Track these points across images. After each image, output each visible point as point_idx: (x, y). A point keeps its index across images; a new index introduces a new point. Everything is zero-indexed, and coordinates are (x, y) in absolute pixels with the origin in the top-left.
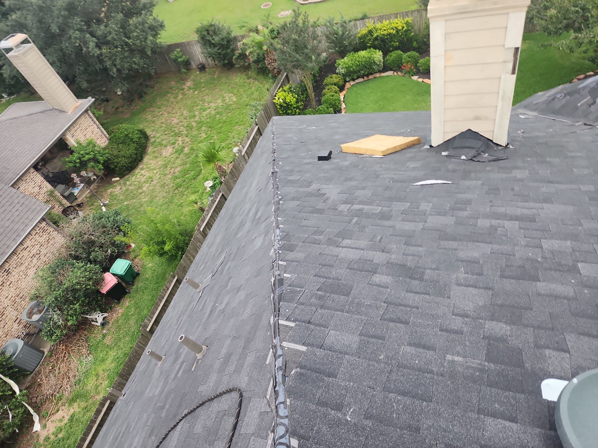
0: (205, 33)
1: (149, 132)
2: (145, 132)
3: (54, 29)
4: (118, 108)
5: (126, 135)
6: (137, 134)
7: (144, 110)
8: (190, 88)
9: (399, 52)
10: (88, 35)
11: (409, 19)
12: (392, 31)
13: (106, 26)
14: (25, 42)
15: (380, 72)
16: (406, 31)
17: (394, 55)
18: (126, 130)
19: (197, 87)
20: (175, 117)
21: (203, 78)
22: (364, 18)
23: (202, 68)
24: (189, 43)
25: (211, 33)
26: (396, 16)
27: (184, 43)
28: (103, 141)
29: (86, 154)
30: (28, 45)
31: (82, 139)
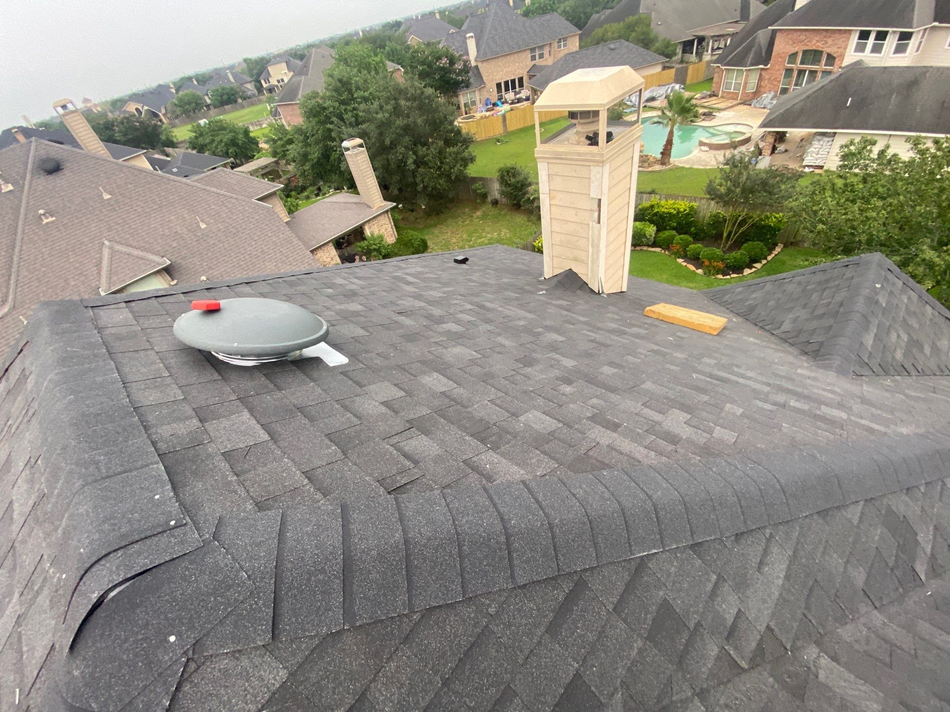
0: (505, 174)
1: (429, 243)
3: (387, 142)
4: (417, 219)
5: (410, 240)
6: (419, 242)
7: (435, 226)
8: (478, 217)
9: (674, 232)
10: (411, 153)
11: (695, 204)
12: (672, 211)
13: (427, 149)
14: (361, 146)
15: (649, 246)
16: (688, 214)
17: (667, 233)
18: (412, 235)
19: (484, 217)
20: (455, 237)
21: (494, 211)
22: (652, 192)
23: (495, 203)
24: (491, 179)
25: (510, 174)
26: (683, 198)
27: (487, 178)
28: (391, 239)
29: (374, 244)
30: (361, 149)
31: (376, 233)
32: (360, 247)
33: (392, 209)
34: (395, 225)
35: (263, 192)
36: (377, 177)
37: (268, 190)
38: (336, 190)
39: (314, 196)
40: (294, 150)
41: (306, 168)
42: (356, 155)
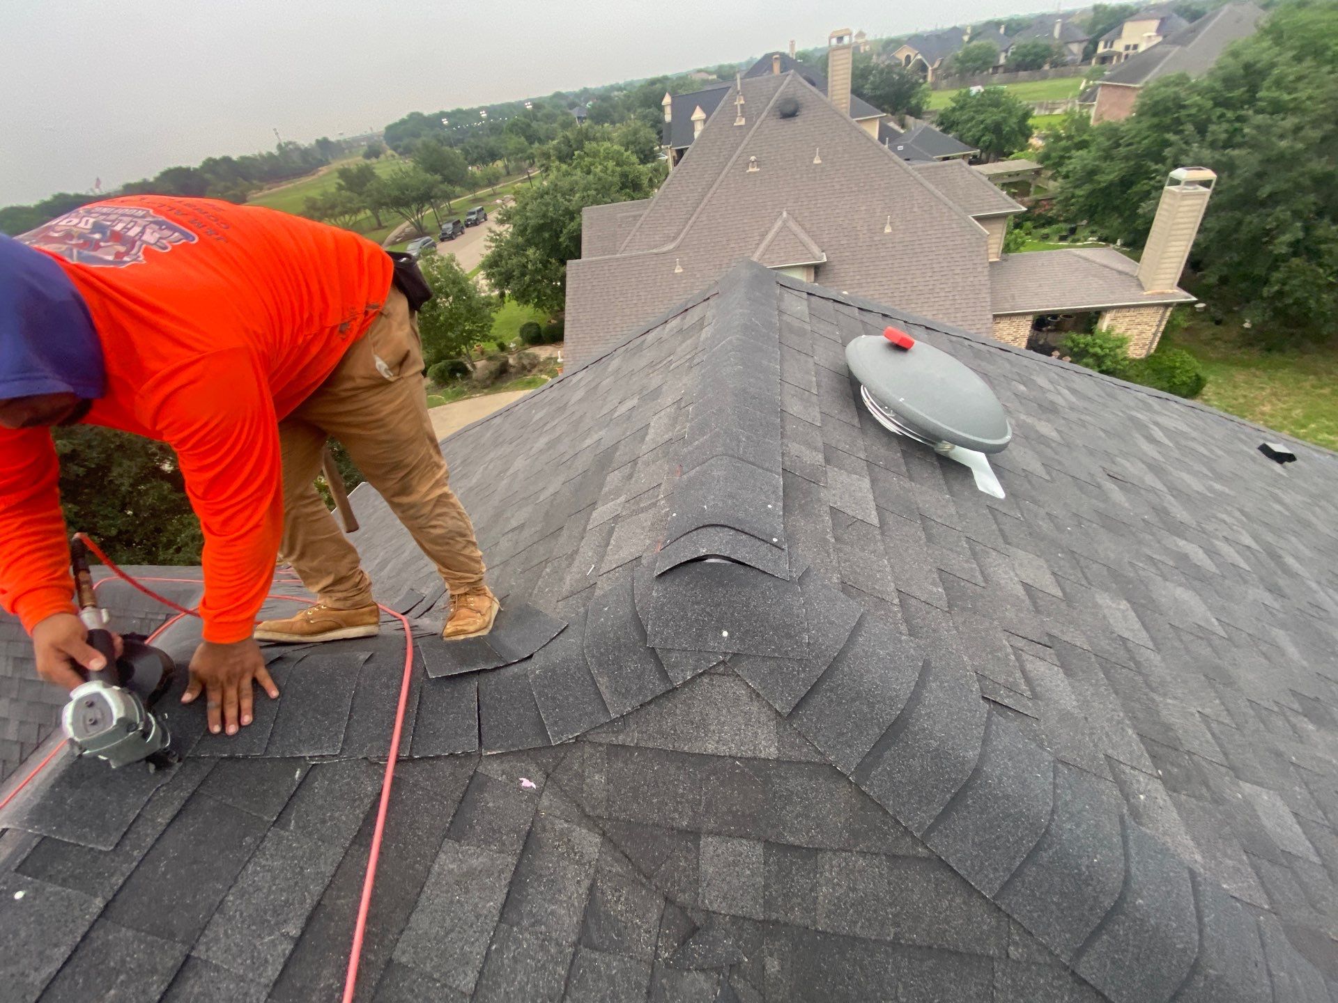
1: (1208, 390)
2: (1204, 386)
3: (1265, 192)
4: (1217, 339)
5: (1175, 368)
6: (1190, 378)
7: (1246, 365)
14: (1206, 184)
18: (1183, 362)
20: (1273, 405)
28: (1138, 352)
29: (1101, 347)
30: (1202, 189)
31: (1119, 330)
32: (1073, 341)
33: (1181, 306)
34: (1164, 333)
35: (989, 210)
36: (1196, 245)
37: (1001, 209)
38: (1100, 239)
39: (1057, 238)
40: (1079, 160)
41: (1079, 192)
42: (1185, 196)
